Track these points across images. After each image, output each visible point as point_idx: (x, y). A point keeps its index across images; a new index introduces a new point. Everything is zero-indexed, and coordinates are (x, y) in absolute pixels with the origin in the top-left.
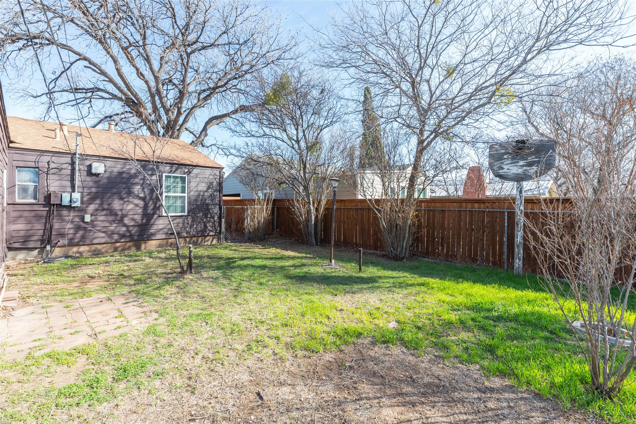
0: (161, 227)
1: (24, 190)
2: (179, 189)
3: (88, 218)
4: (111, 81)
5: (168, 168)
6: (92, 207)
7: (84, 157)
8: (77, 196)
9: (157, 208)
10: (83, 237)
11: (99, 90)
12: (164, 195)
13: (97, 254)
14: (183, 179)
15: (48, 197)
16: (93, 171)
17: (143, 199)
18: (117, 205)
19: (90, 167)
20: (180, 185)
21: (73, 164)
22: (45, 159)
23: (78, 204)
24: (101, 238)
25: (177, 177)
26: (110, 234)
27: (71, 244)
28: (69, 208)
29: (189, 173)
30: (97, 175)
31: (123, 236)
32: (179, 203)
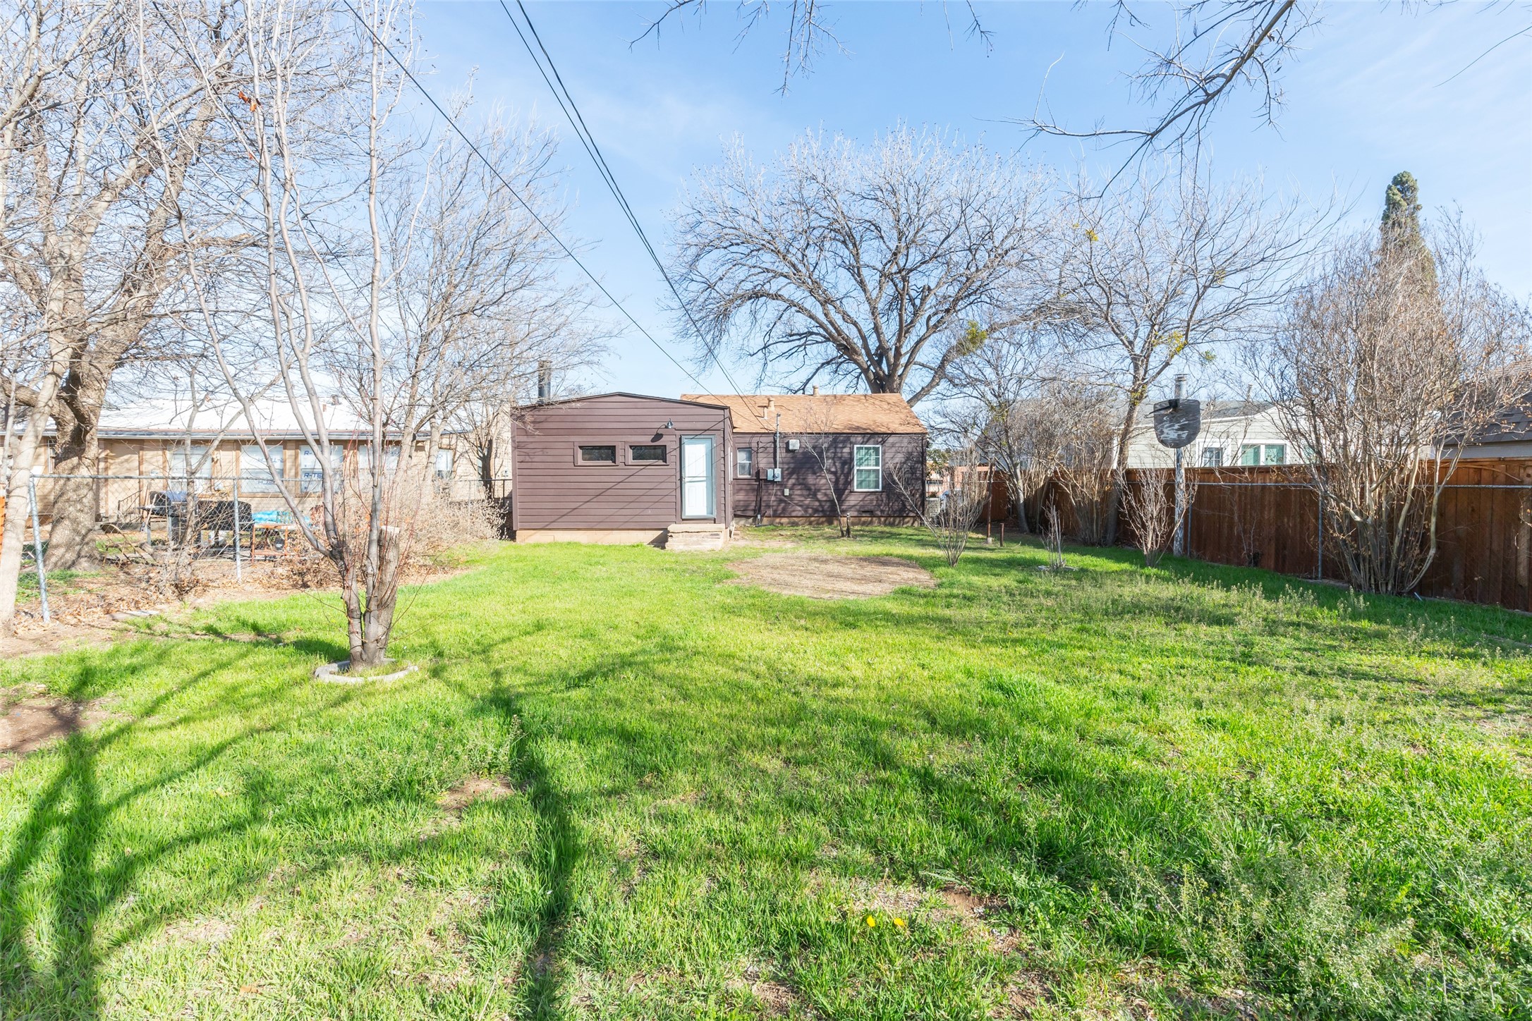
0: (852, 503)
1: (743, 466)
2: (873, 462)
3: (787, 492)
4: (821, 326)
5: (860, 439)
6: (792, 481)
7: (785, 436)
8: (778, 471)
9: (849, 483)
10: (784, 509)
11: (812, 333)
12: (856, 468)
13: (794, 524)
14: (876, 450)
15: (758, 473)
16: (791, 448)
17: (835, 473)
18: (811, 479)
19: (788, 444)
20: (873, 457)
21: (775, 442)
22: (756, 439)
23: (779, 479)
24: (799, 511)
25: (868, 449)
26: (806, 508)
27: (776, 515)
28: (773, 482)
29: (883, 442)
30: (793, 451)
31: (816, 511)
32: (872, 477)
